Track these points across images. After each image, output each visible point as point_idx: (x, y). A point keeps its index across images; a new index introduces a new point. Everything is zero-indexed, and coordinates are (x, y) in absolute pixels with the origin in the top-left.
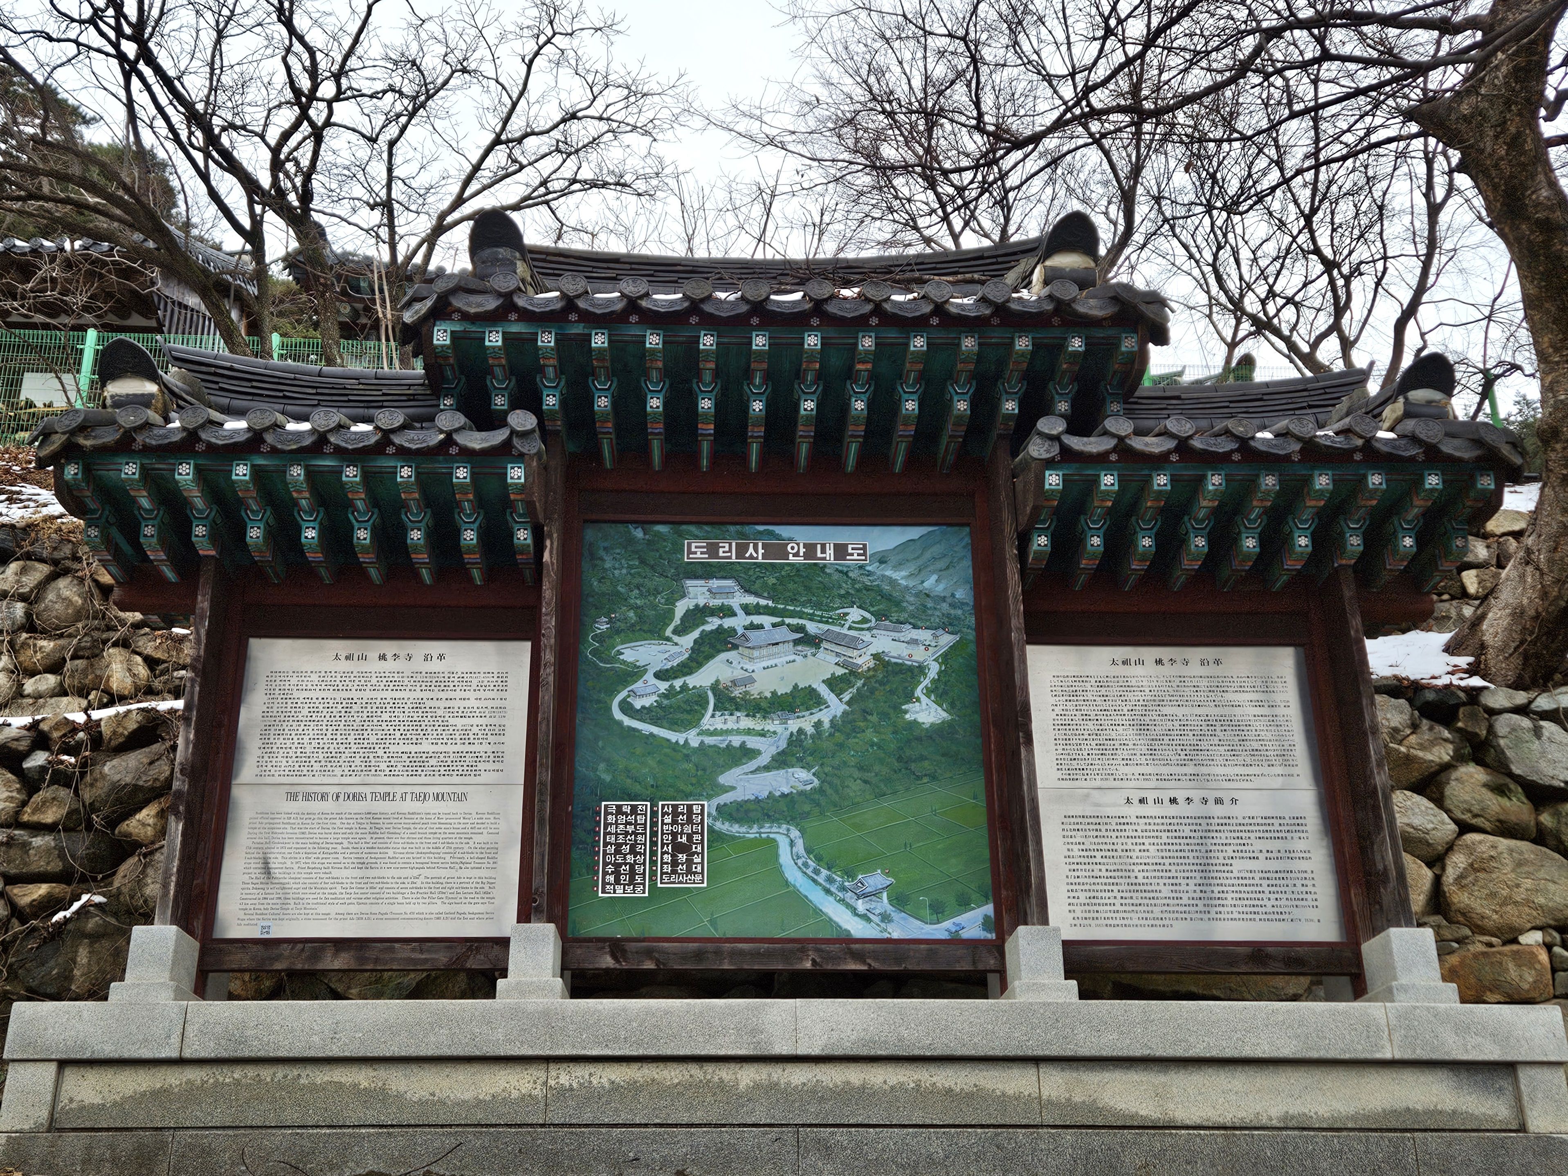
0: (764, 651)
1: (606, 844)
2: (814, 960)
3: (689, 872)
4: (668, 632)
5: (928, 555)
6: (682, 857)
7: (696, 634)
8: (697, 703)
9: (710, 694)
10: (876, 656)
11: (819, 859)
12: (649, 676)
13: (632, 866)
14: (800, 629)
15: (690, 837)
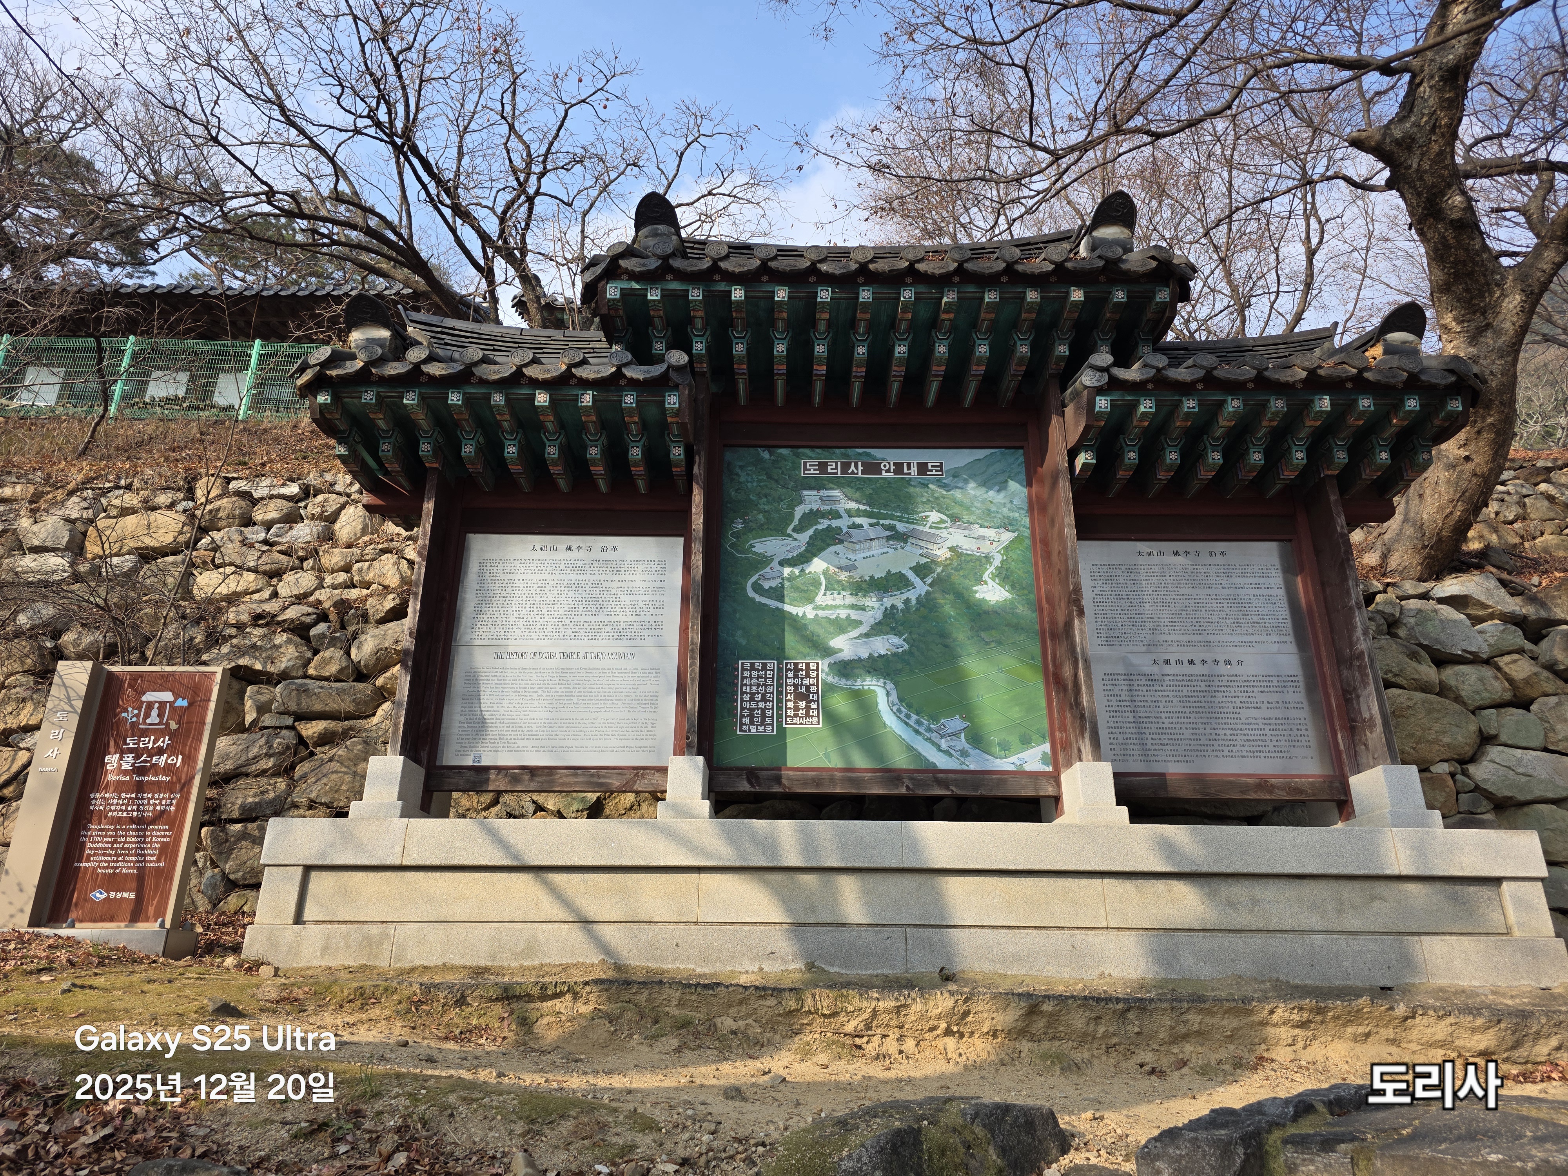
0: (864, 545)
1: (743, 693)
2: (908, 787)
3: (808, 715)
4: (789, 531)
5: (991, 470)
6: (802, 704)
7: (811, 532)
8: (812, 584)
9: (822, 578)
10: (951, 549)
11: (909, 706)
12: (775, 564)
13: (763, 711)
14: (892, 528)
15: (808, 688)
